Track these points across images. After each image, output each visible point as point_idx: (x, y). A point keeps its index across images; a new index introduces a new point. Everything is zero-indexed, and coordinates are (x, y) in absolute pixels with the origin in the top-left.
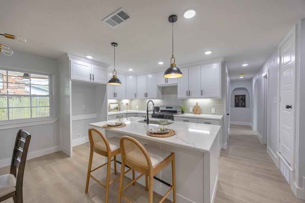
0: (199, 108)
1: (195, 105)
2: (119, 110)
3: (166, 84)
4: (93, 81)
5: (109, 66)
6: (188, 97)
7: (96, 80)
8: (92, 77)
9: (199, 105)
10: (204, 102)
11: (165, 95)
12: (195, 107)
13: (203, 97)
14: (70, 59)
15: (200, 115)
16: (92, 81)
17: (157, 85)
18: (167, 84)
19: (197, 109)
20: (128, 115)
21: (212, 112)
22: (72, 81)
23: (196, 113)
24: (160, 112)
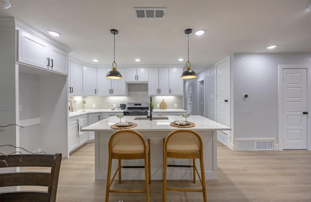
0: (165, 104)
1: (162, 101)
2: (71, 111)
3: (136, 81)
4: (52, 69)
5: (71, 52)
6: (158, 94)
7: (56, 69)
8: (50, 62)
9: (165, 101)
10: (169, 99)
11: (132, 92)
12: (161, 103)
13: (171, 94)
14: (17, 28)
15: (166, 110)
16: (50, 69)
17: (125, 82)
18: (138, 81)
19: (163, 105)
20: (89, 115)
21: (175, 107)
22: (19, 65)
23: (163, 109)
24: (126, 109)
